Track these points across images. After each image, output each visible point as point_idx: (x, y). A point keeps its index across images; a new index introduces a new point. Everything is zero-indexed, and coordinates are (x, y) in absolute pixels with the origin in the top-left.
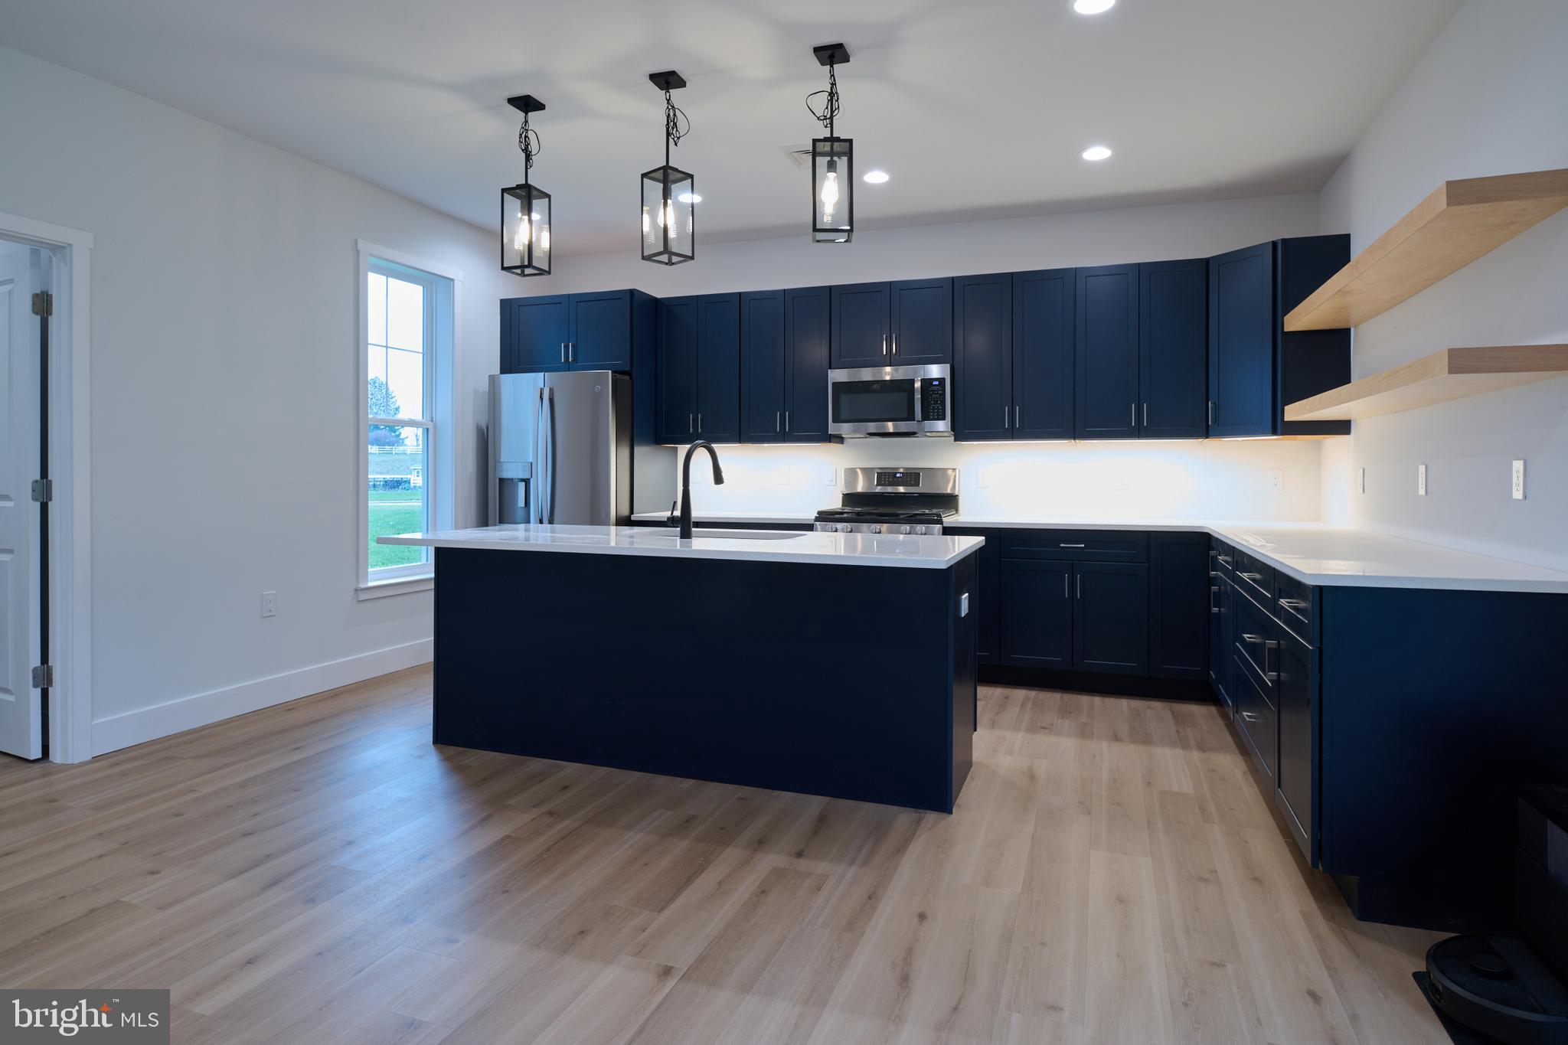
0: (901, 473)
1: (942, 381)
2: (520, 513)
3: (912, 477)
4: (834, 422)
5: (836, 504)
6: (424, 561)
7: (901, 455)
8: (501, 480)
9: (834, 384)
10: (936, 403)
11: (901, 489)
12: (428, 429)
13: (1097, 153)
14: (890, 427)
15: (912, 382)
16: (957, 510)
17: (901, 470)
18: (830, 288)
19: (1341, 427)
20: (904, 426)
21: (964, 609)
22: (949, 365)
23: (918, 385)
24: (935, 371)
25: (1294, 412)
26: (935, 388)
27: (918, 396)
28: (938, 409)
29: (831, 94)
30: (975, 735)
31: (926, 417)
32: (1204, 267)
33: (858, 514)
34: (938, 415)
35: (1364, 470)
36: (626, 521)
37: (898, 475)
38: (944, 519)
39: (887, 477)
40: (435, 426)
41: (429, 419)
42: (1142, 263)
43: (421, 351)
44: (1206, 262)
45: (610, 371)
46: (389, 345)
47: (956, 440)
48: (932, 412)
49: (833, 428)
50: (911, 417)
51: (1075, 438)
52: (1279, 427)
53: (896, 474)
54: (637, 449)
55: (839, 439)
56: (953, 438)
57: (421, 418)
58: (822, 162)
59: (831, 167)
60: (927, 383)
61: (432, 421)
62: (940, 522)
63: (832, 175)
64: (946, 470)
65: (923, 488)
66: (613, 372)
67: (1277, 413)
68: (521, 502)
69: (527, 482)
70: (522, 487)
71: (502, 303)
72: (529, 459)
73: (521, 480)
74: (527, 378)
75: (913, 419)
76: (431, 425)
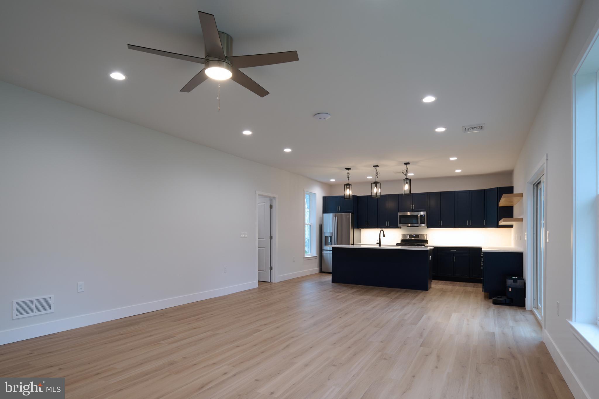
1: (424, 215)
2: (330, 243)
3: (417, 236)
4: (400, 224)
5: (400, 242)
6: (309, 253)
7: (415, 231)
8: (325, 236)
9: (400, 216)
10: (423, 220)
15: (418, 215)
16: (428, 244)
17: (415, 235)
18: (399, 194)
19: (511, 226)
20: (416, 225)
21: (430, 259)
22: (426, 212)
24: (422, 213)
25: (501, 223)
26: (423, 217)
27: (419, 218)
29: (407, 170)
30: (432, 282)
31: (421, 223)
32: (484, 191)
33: (406, 244)
34: (424, 222)
35: (516, 234)
38: (425, 245)
39: (411, 236)
42: (471, 190)
44: (484, 190)
45: (351, 213)
47: (428, 228)
49: (399, 225)
50: (417, 223)
51: (455, 228)
52: (498, 226)
53: (413, 235)
54: (355, 230)
55: (400, 228)
56: (427, 227)
57: (309, 223)
58: (405, 181)
59: (407, 183)
60: (421, 216)
62: (424, 246)
63: (407, 184)
64: (424, 234)
65: (419, 238)
67: (498, 223)
68: (329, 241)
69: (331, 237)
70: (329, 238)
71: (323, 197)
72: (331, 232)
73: (330, 236)
74: (331, 215)
75: (418, 223)
76: (311, 225)
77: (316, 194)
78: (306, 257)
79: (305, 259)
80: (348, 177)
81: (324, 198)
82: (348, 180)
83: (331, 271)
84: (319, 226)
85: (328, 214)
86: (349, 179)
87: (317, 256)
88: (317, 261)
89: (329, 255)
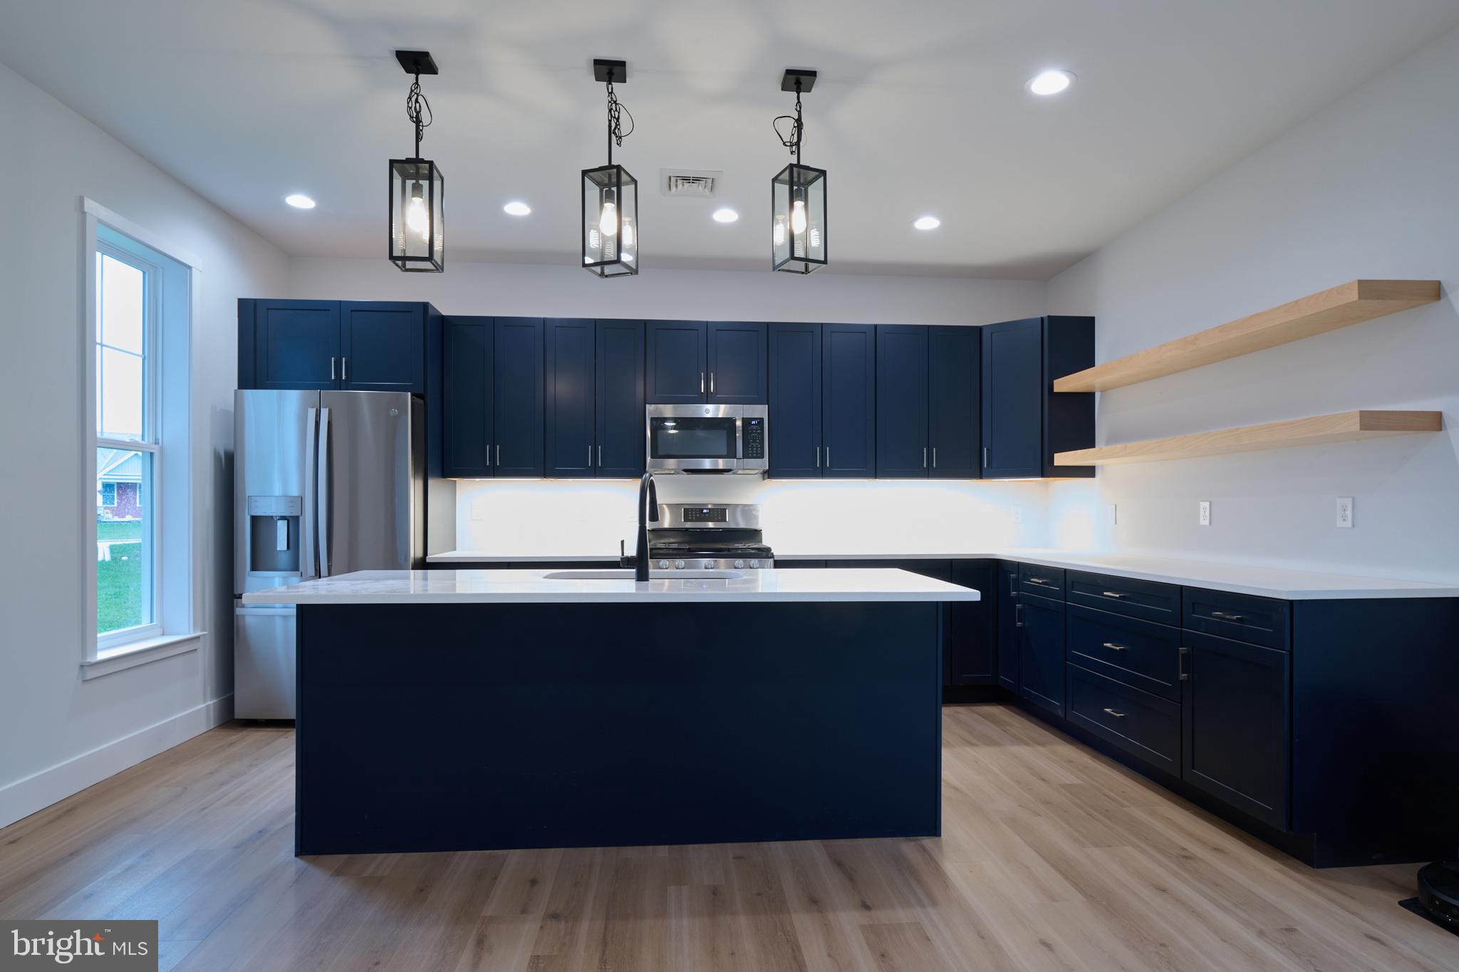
0: (709, 509)
1: (761, 421)
2: (282, 559)
3: (718, 513)
4: (651, 457)
6: (145, 622)
8: (254, 519)
10: (754, 441)
11: (711, 525)
12: (152, 454)
13: (927, 223)
14: (707, 464)
15: (734, 420)
17: (710, 507)
18: (646, 322)
19: (1089, 472)
20: (721, 464)
22: (767, 405)
23: (739, 423)
24: (754, 410)
25: (1061, 459)
26: (754, 427)
27: (739, 435)
28: (757, 447)
29: (798, 123)
31: (746, 455)
32: (979, 334)
34: (757, 453)
35: (1116, 506)
36: (423, 564)
37: (705, 511)
39: (693, 512)
40: (162, 450)
41: (152, 440)
43: (141, 354)
44: (980, 330)
45: (409, 393)
46: (104, 343)
47: (769, 478)
48: (752, 451)
49: (649, 464)
50: (731, 454)
51: (876, 476)
52: (1047, 470)
53: (702, 510)
54: (431, 482)
56: (766, 475)
57: (139, 439)
59: (797, 196)
60: (747, 422)
61: (156, 443)
62: (771, 556)
64: (750, 506)
65: (730, 523)
66: (412, 395)
68: (282, 544)
69: (293, 522)
70: (282, 527)
71: (242, 303)
72: (294, 492)
73: (283, 518)
74: (293, 397)
75: (735, 457)
76: (155, 449)
77: (190, 268)
78: (102, 655)
79: (91, 674)
80: (418, 121)
81: (249, 311)
82: (418, 138)
83: (291, 712)
84: (217, 456)
85: (275, 391)
86: (426, 132)
87: (198, 638)
88: (204, 661)
89: (279, 623)
